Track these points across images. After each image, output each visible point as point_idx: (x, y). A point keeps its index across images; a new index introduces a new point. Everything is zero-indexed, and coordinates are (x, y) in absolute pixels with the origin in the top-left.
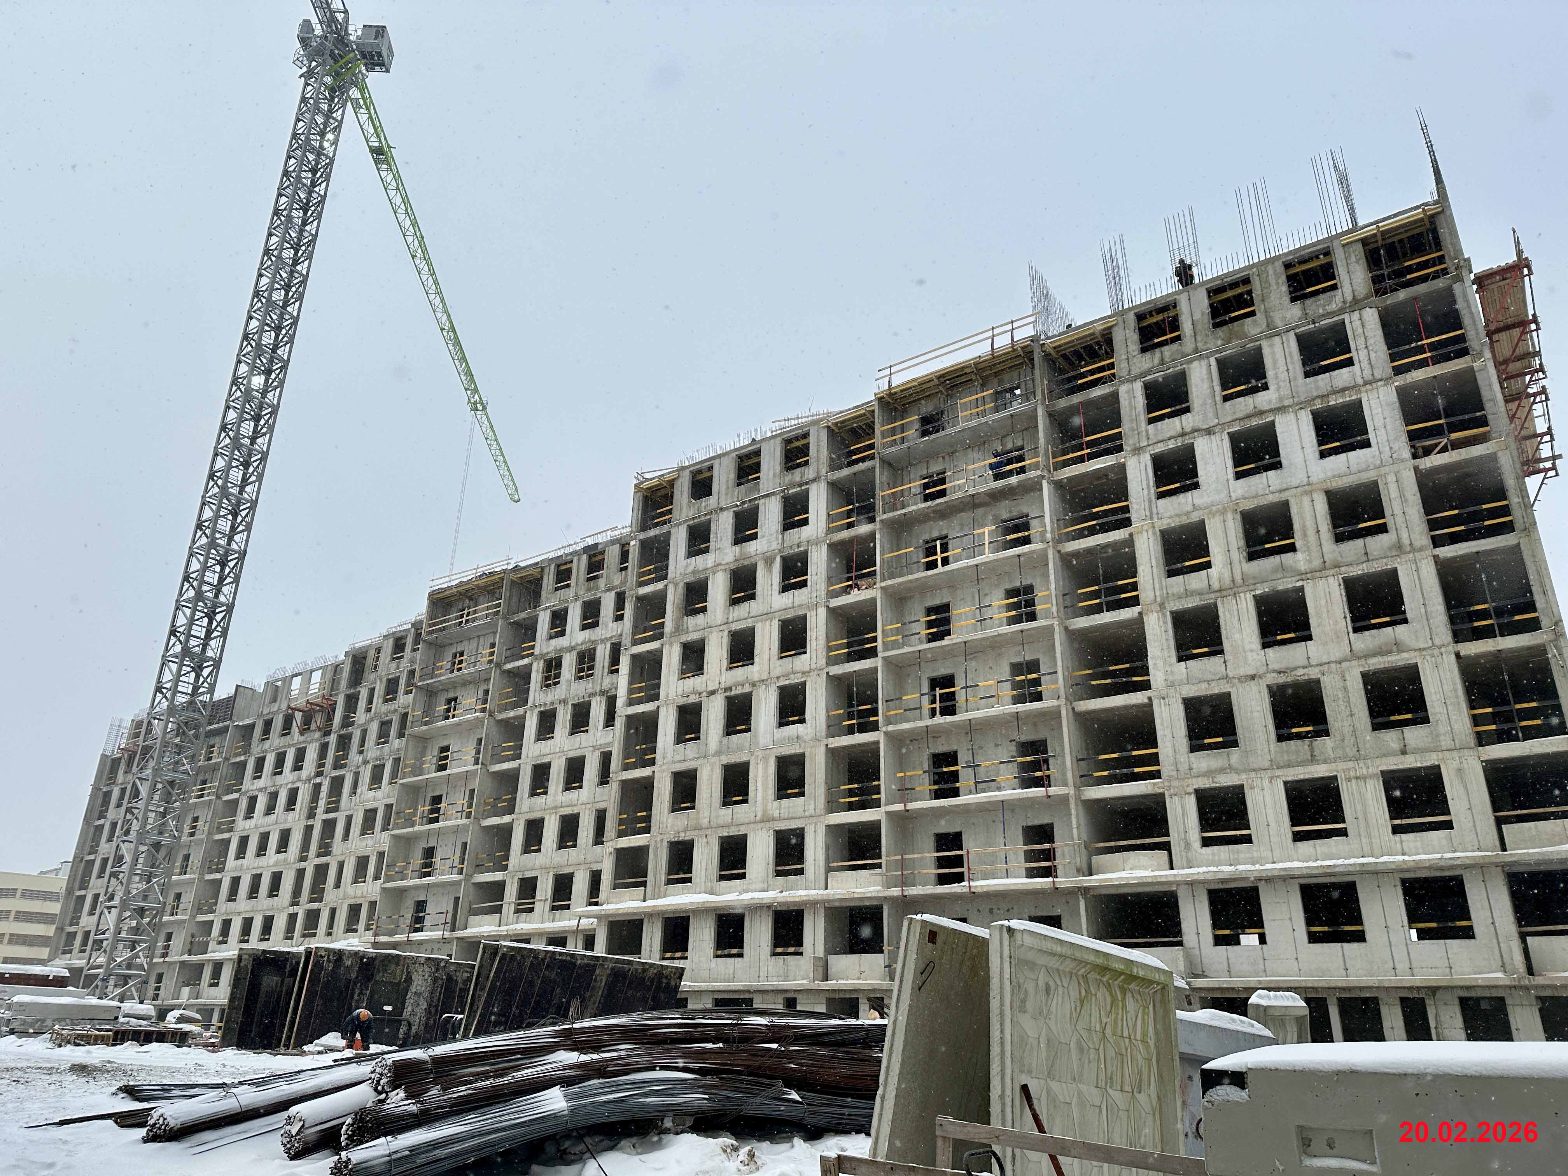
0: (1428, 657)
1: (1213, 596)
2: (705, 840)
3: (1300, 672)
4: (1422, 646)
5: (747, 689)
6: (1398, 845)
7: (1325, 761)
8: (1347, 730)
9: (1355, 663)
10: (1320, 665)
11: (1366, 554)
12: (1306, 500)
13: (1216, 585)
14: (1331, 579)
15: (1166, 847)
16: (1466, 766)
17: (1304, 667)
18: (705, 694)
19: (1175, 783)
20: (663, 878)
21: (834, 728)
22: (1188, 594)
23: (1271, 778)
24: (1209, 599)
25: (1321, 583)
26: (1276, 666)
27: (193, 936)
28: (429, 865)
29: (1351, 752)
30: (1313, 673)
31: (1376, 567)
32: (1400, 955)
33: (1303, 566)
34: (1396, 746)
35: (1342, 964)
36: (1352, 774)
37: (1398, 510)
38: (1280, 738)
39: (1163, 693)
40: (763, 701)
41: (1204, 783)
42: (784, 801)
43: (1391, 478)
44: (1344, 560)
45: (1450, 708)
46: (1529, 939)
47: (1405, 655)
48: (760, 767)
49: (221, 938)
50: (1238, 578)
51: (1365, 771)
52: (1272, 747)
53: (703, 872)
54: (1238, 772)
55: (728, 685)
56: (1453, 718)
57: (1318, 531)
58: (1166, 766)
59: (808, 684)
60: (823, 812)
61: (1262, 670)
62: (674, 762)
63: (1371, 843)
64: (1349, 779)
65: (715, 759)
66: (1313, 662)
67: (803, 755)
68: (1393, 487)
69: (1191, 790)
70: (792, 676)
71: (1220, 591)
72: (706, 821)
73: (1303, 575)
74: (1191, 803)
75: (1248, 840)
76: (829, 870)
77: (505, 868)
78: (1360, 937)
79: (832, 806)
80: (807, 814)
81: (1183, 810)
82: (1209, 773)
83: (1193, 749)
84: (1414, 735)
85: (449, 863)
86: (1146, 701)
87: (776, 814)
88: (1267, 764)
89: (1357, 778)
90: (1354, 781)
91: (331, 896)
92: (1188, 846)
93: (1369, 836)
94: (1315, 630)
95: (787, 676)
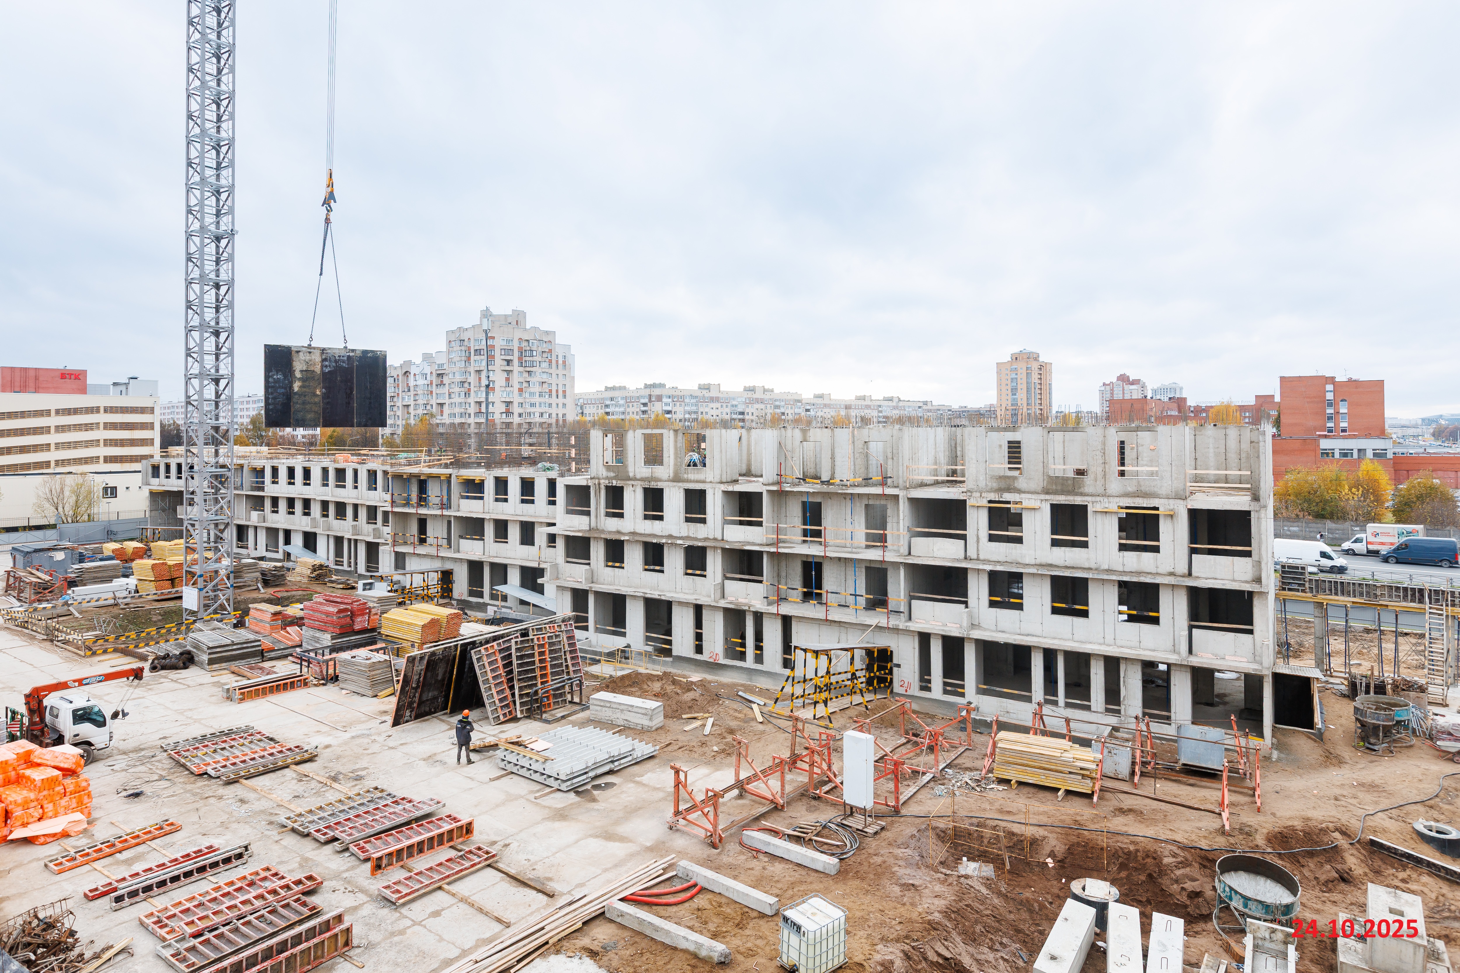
2: (632, 488)
6: (1121, 558)
7: (1081, 494)
15: (964, 537)
16: (1176, 510)
20: (603, 511)
23: (1042, 501)
29: (1099, 490)
35: (1070, 630)
36: (1098, 506)
46: (1194, 630)
53: (632, 511)
63: (1103, 554)
64: (1094, 510)
72: (633, 474)
74: (984, 510)
75: (1020, 540)
76: (726, 522)
78: (1085, 614)
80: (709, 480)
87: (686, 478)
88: (1040, 490)
92: (978, 539)
93: (1103, 550)
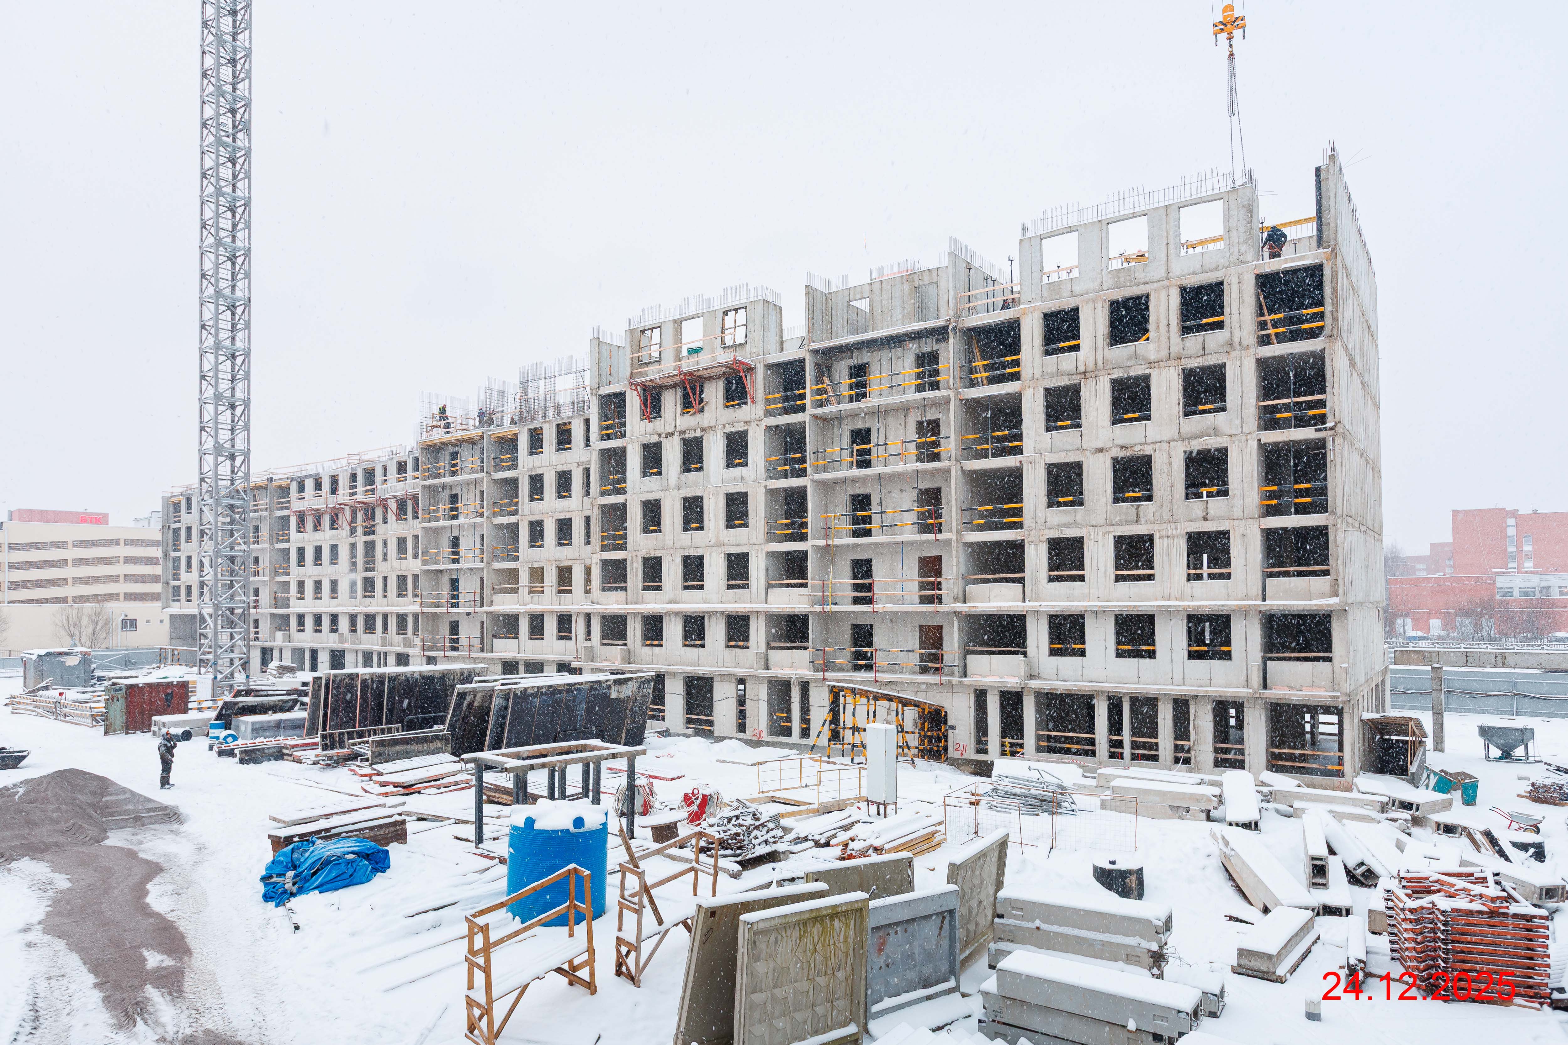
0: (1237, 443)
1: (1078, 377)
2: (670, 558)
3: (1137, 448)
4: (1233, 432)
5: (698, 434)
6: (1189, 590)
7: (1146, 523)
8: (1167, 498)
9: (1180, 443)
10: (1154, 443)
11: (1204, 348)
12: (1163, 294)
13: (1081, 369)
14: (1172, 369)
15: (1021, 580)
16: (1249, 531)
17: (1141, 445)
18: (663, 435)
19: (1033, 532)
20: (640, 585)
21: (771, 473)
22: (1059, 373)
23: (1104, 534)
24: (1075, 380)
25: (1165, 372)
26: (1120, 442)
27: (276, 593)
28: (456, 553)
29: (1167, 516)
30: (1148, 451)
31: (1210, 361)
32: (1178, 670)
33: (1152, 357)
34: (1200, 514)
35: (1136, 673)
36: (1165, 534)
37: (1235, 311)
38: (1116, 500)
39: (1032, 459)
40: (713, 445)
41: (1055, 534)
42: (732, 530)
43: (1235, 280)
44: (1186, 352)
45: (1245, 485)
46: (1269, 663)
47: (1219, 439)
48: (712, 501)
49: (299, 595)
50: (1100, 362)
51: (1174, 532)
52: (1109, 507)
53: (671, 582)
54: (1081, 526)
55: (683, 429)
56: (1246, 493)
57: (1169, 325)
58: (1027, 518)
59: (749, 433)
60: (763, 541)
61: (1109, 444)
62: (641, 493)
63: (1170, 588)
64: (1161, 538)
65: (675, 493)
66: (1149, 440)
67: (746, 494)
68: (1235, 287)
69: (1044, 538)
70: (735, 424)
71: (1084, 373)
72: (671, 542)
73: (1150, 364)
74: (1044, 548)
75: (1081, 579)
76: (769, 586)
77: (517, 559)
78: (1152, 655)
79: (771, 537)
80: (751, 542)
81: (1037, 555)
82: (1059, 527)
83: (1050, 505)
84: (1216, 505)
85: (471, 553)
86: (1018, 464)
87: (726, 541)
88: (1103, 522)
89: (1168, 537)
90: (1165, 539)
91: (381, 568)
92: (1037, 581)
93: (1170, 582)
94: (1154, 412)
95: (732, 424)
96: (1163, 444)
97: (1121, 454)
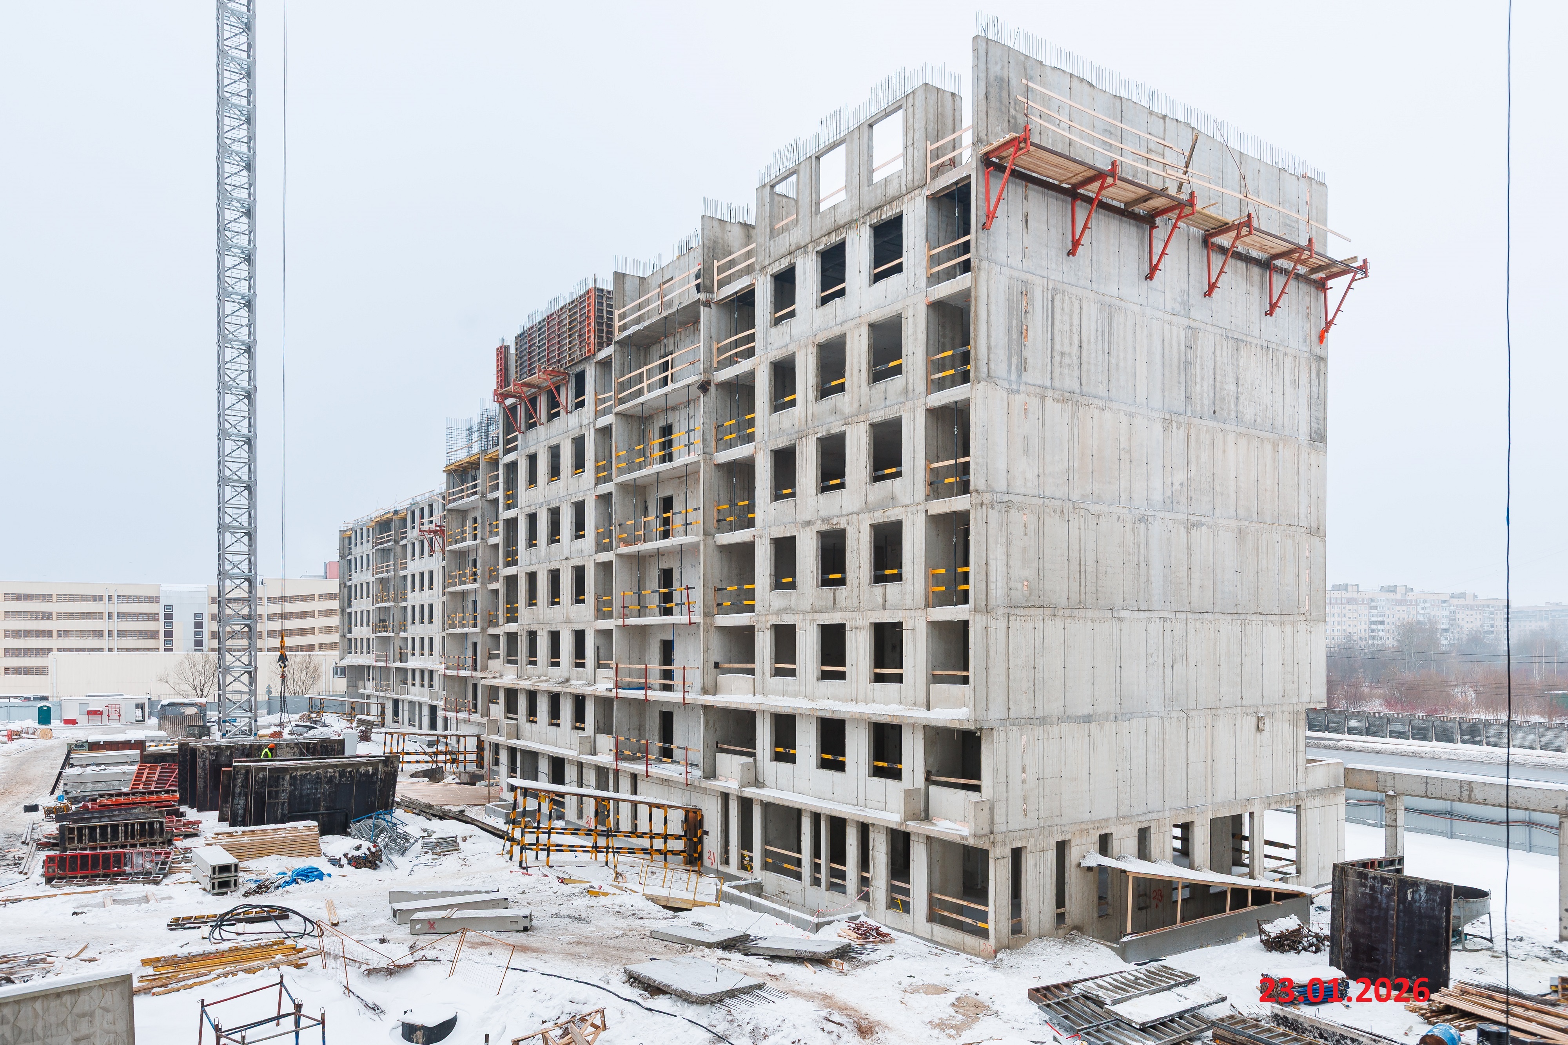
0: (909, 515)
1: (794, 437)
3: (835, 520)
4: (907, 502)
6: (875, 694)
8: (856, 581)
9: (867, 515)
10: (847, 515)
11: (886, 398)
12: (856, 334)
13: (796, 428)
14: (862, 425)
17: (838, 517)
19: (762, 618)
20: (525, 659)
22: (781, 433)
23: (812, 622)
24: (792, 440)
25: (856, 428)
26: (823, 513)
30: (843, 523)
31: (891, 413)
32: (861, 788)
33: (847, 409)
34: (881, 600)
35: (832, 788)
38: (821, 583)
39: (761, 532)
41: (777, 620)
42: (575, 605)
44: (872, 404)
45: (915, 568)
46: (931, 787)
47: (896, 510)
48: (565, 574)
50: (809, 418)
51: (863, 622)
52: (817, 591)
54: (794, 612)
56: (915, 578)
57: (858, 374)
58: (758, 601)
59: (587, 503)
60: (593, 618)
61: (815, 516)
62: (571, 556)
66: (844, 511)
67: (585, 567)
68: (910, 320)
69: (770, 625)
71: (798, 433)
73: (845, 420)
74: (769, 636)
76: (597, 666)
78: (843, 767)
79: (596, 614)
80: (586, 619)
81: (764, 643)
82: (780, 612)
83: (775, 586)
84: (892, 591)
86: (752, 539)
87: (572, 617)
89: (856, 628)
90: (853, 630)
94: (847, 479)
95: (576, 493)
96: (854, 516)
97: (825, 527)
